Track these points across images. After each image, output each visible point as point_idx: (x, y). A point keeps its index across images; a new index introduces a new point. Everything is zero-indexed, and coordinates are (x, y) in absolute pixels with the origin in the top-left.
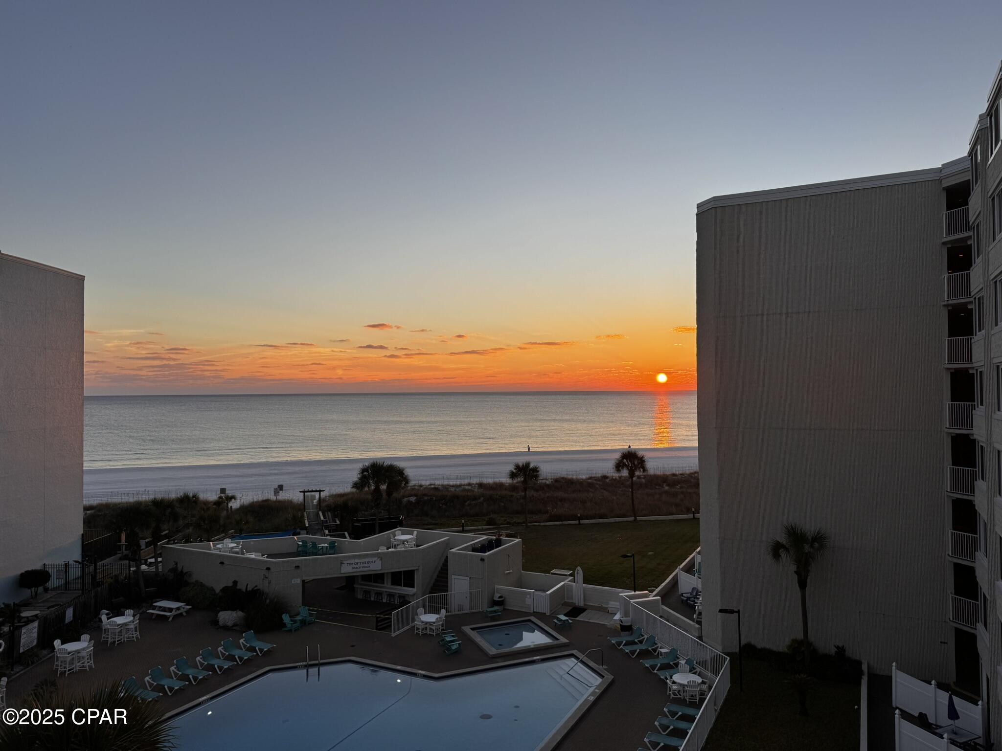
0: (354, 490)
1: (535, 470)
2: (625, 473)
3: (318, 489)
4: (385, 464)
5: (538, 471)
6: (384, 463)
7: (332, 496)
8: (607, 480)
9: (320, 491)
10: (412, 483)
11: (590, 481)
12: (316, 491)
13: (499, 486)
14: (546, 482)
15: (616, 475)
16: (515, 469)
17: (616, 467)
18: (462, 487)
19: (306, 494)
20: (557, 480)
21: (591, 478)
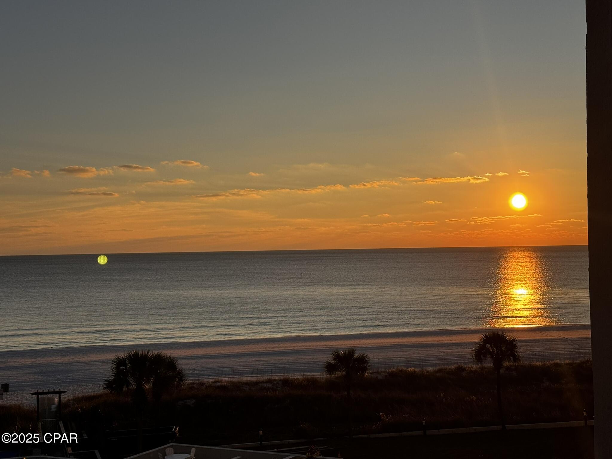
0: (107, 391)
1: (362, 360)
2: (488, 363)
3: (57, 390)
4: (150, 354)
5: (366, 362)
6: (148, 353)
7: (78, 400)
8: (464, 374)
9: (60, 393)
10: (189, 381)
11: (438, 374)
12: (54, 393)
13: (312, 383)
14: (377, 377)
15: (476, 367)
16: (334, 359)
17: (476, 355)
18: (260, 384)
19: (40, 396)
20: (392, 374)
21: (440, 371)
